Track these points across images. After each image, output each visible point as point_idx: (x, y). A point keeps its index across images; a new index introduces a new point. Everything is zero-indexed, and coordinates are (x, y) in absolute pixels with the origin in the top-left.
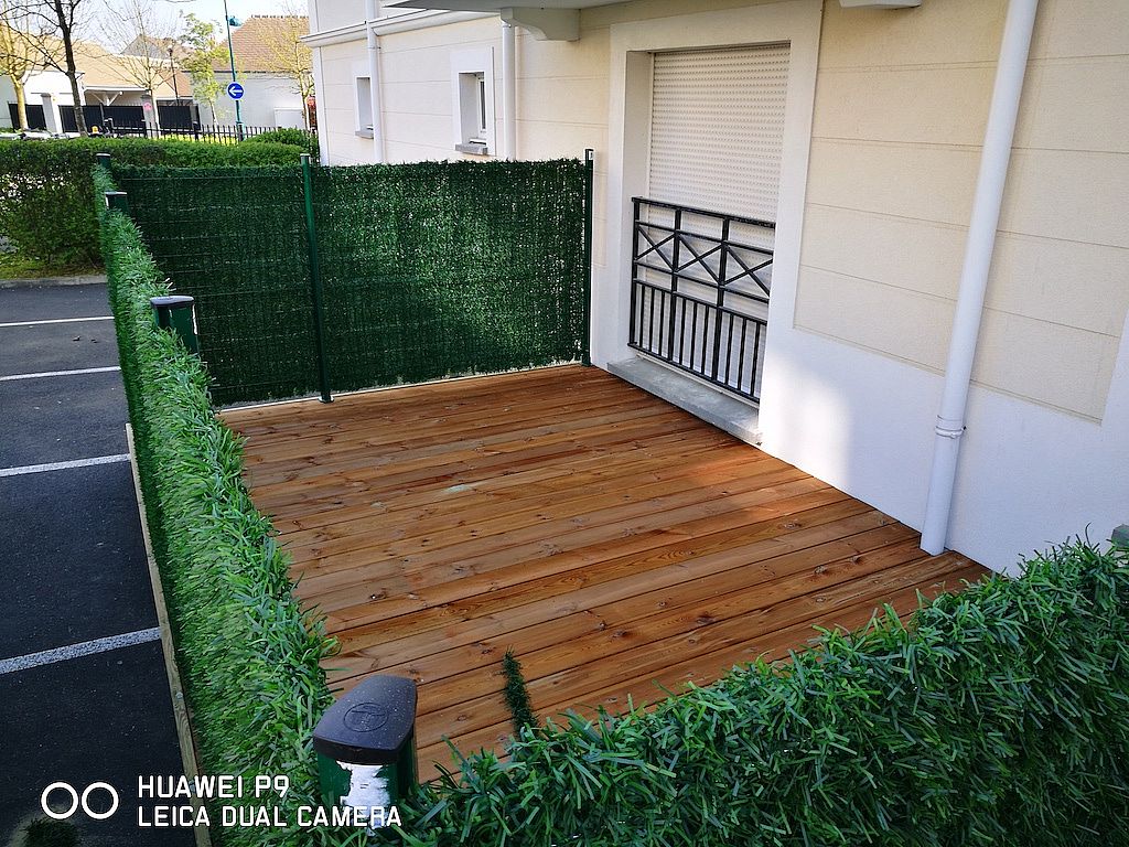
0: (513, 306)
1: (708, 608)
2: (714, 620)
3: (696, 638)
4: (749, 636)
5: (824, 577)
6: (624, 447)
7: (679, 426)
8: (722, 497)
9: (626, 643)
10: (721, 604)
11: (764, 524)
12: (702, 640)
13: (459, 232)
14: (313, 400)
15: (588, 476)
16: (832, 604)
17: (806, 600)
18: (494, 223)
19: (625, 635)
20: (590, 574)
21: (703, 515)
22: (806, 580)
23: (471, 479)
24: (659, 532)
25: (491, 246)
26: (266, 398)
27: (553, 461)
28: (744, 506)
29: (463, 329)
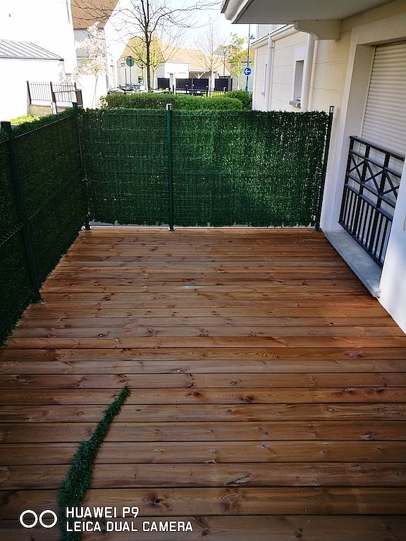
0: (275, 192)
1: (256, 393)
2: (254, 402)
3: (233, 410)
4: (266, 419)
5: (347, 395)
6: (296, 282)
7: (340, 276)
8: (328, 326)
9: (193, 399)
10: (266, 393)
11: (339, 350)
12: (236, 412)
13: (248, 149)
14: (165, 229)
15: (260, 295)
16: (336, 415)
17: (322, 407)
18: (268, 146)
19: (197, 395)
20: (210, 353)
21: (306, 334)
22: (332, 394)
23: (199, 284)
24: (270, 338)
25: (265, 158)
26: (143, 224)
27: (248, 283)
28: (336, 335)
29: (245, 201)
